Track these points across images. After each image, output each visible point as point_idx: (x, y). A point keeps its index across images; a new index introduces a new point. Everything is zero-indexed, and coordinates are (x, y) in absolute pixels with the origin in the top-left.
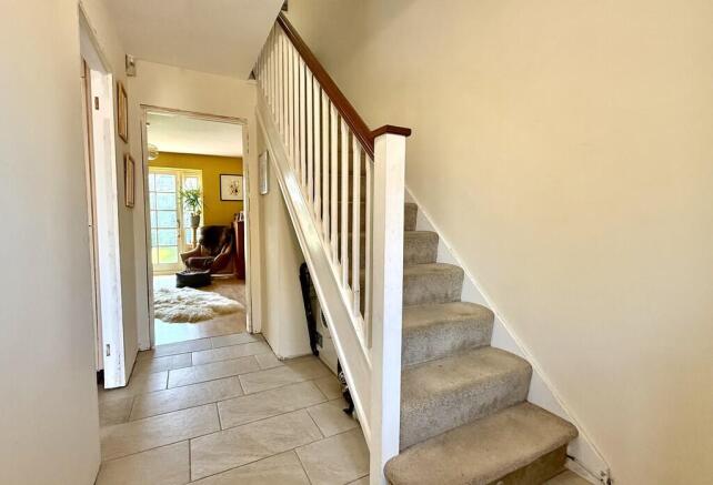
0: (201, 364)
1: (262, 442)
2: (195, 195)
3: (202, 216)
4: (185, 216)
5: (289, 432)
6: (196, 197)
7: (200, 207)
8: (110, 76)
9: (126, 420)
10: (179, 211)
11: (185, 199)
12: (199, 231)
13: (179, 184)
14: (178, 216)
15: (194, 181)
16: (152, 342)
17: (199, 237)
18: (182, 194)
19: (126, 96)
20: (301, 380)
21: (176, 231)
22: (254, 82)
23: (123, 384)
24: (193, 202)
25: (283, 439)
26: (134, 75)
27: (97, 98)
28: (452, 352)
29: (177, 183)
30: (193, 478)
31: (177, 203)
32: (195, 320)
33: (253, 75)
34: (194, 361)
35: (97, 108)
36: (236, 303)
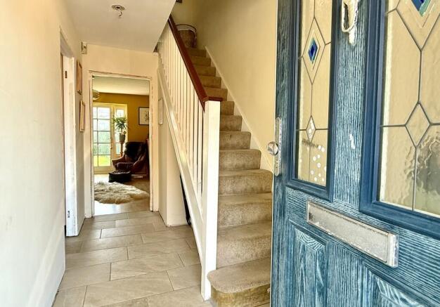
0: (120, 226)
1: (150, 266)
2: (122, 122)
3: (126, 135)
4: (116, 135)
5: (164, 263)
6: (123, 122)
7: (125, 130)
8: (73, 59)
9: (78, 252)
10: (112, 132)
11: (116, 124)
12: (124, 145)
13: (112, 114)
14: (111, 135)
15: (122, 112)
16: (92, 213)
17: (124, 149)
18: (114, 120)
19: (81, 67)
20: (177, 238)
21: (109, 145)
22: (157, 54)
23: (77, 235)
24: (121, 126)
25: (162, 266)
26: (86, 53)
27: (66, 72)
28: (259, 221)
29: (111, 113)
30: (112, 279)
31: (111, 127)
32: (119, 202)
33: (156, 50)
34: (117, 225)
35: (66, 77)
36: (145, 193)
